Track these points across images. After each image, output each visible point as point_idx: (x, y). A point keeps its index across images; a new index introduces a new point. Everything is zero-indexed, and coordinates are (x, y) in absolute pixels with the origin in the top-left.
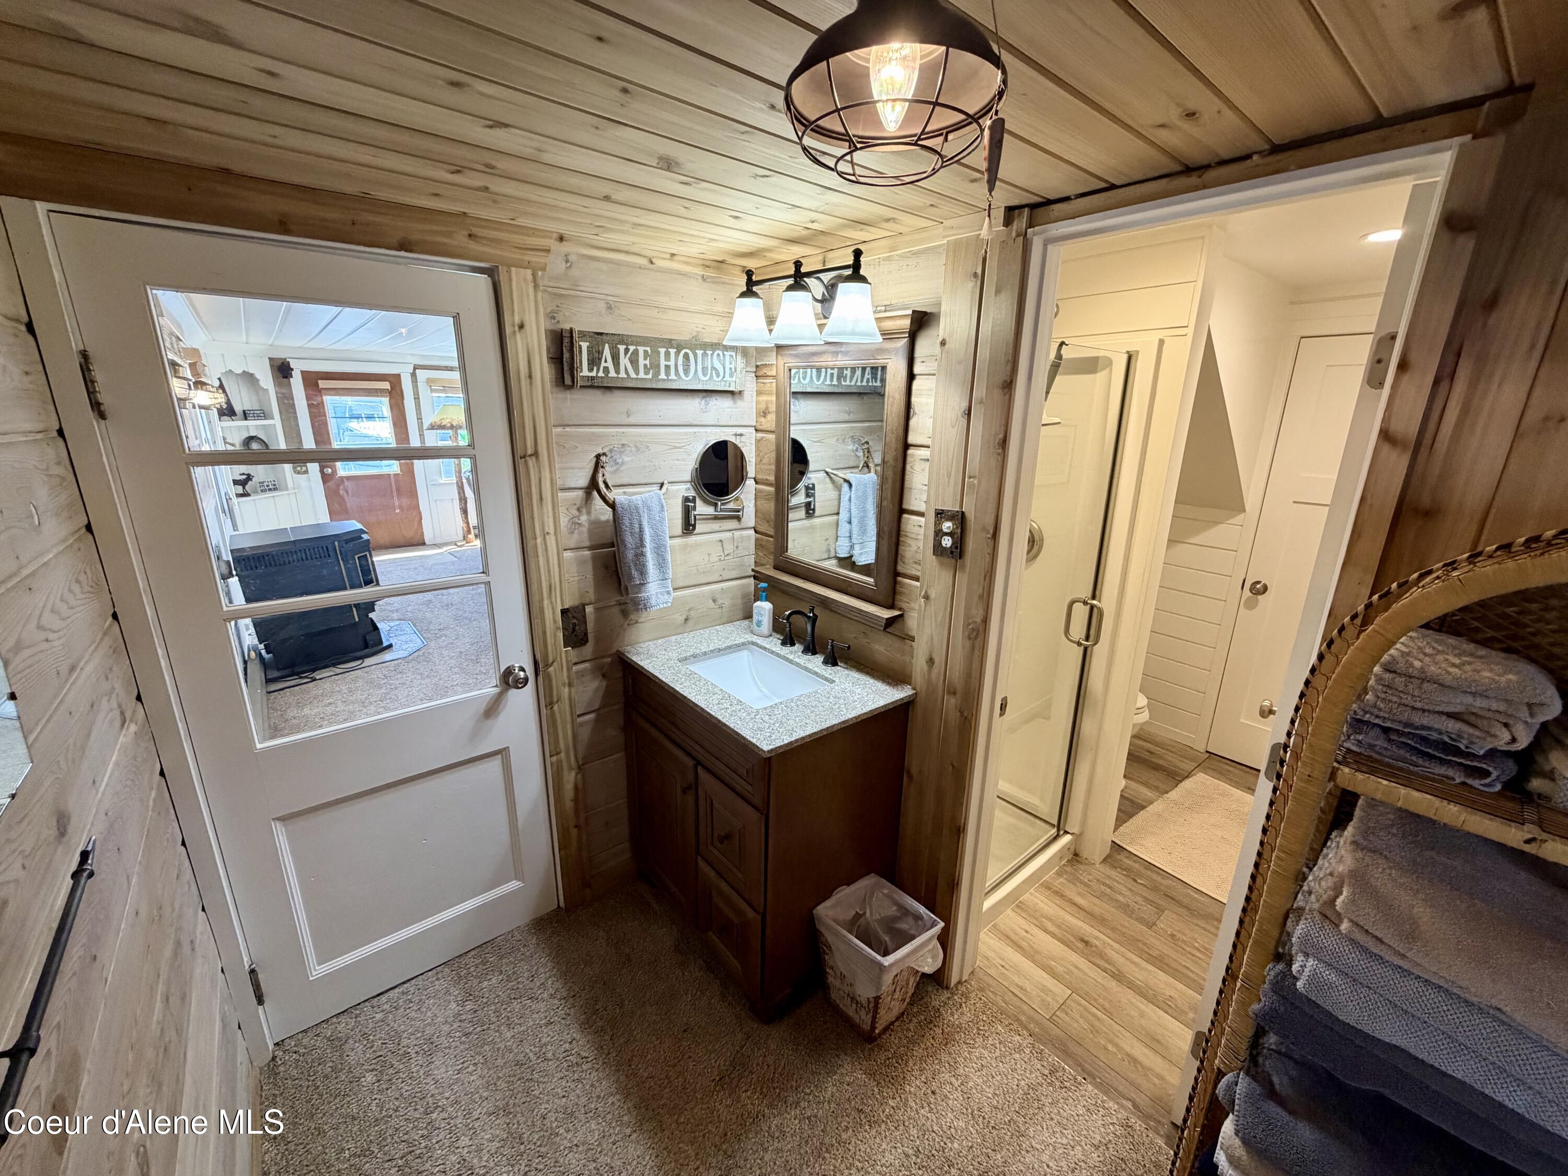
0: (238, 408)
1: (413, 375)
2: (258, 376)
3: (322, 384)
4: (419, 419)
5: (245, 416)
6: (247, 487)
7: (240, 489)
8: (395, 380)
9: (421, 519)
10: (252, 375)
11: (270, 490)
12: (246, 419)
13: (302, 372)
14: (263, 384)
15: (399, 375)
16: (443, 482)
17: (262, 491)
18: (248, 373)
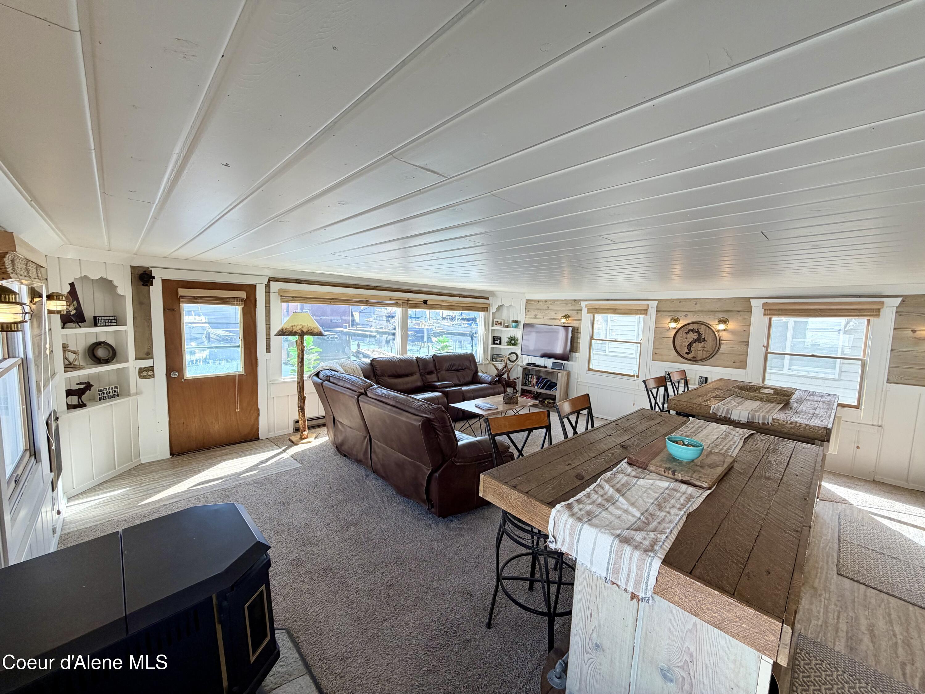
0: (88, 313)
1: (268, 286)
2: (115, 283)
3: (182, 292)
4: (268, 325)
5: (96, 322)
6: (83, 397)
7: (74, 400)
8: (251, 289)
9: (258, 415)
10: (111, 282)
11: (110, 397)
12: (96, 325)
13: (163, 280)
14: (120, 291)
15: (255, 286)
16: (282, 380)
17: (100, 399)
18: (106, 279)
